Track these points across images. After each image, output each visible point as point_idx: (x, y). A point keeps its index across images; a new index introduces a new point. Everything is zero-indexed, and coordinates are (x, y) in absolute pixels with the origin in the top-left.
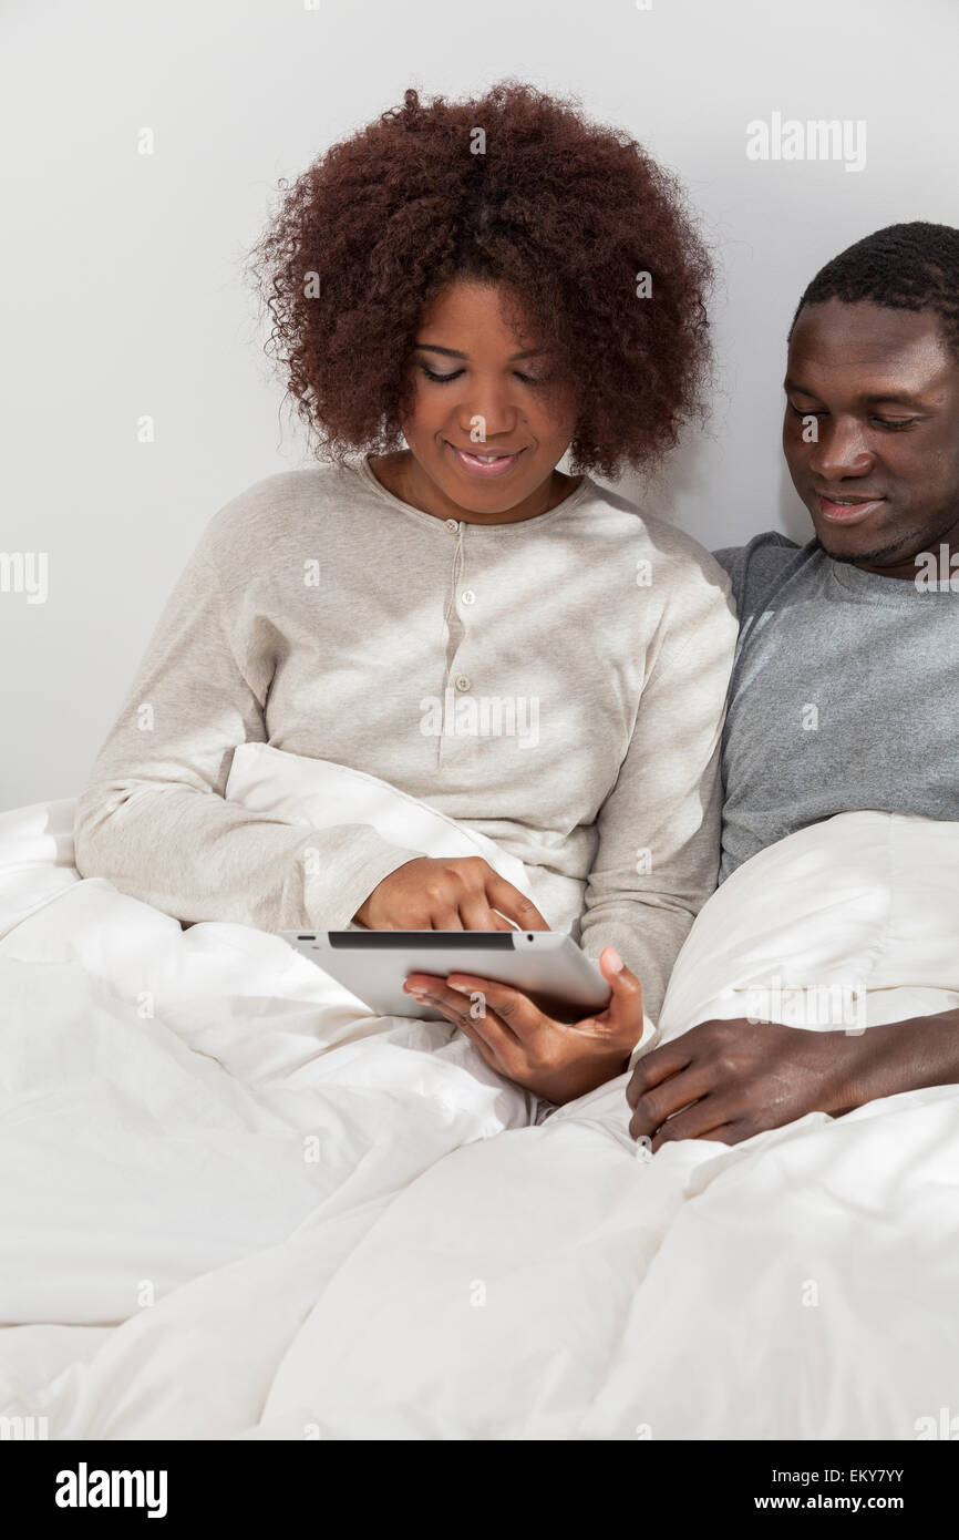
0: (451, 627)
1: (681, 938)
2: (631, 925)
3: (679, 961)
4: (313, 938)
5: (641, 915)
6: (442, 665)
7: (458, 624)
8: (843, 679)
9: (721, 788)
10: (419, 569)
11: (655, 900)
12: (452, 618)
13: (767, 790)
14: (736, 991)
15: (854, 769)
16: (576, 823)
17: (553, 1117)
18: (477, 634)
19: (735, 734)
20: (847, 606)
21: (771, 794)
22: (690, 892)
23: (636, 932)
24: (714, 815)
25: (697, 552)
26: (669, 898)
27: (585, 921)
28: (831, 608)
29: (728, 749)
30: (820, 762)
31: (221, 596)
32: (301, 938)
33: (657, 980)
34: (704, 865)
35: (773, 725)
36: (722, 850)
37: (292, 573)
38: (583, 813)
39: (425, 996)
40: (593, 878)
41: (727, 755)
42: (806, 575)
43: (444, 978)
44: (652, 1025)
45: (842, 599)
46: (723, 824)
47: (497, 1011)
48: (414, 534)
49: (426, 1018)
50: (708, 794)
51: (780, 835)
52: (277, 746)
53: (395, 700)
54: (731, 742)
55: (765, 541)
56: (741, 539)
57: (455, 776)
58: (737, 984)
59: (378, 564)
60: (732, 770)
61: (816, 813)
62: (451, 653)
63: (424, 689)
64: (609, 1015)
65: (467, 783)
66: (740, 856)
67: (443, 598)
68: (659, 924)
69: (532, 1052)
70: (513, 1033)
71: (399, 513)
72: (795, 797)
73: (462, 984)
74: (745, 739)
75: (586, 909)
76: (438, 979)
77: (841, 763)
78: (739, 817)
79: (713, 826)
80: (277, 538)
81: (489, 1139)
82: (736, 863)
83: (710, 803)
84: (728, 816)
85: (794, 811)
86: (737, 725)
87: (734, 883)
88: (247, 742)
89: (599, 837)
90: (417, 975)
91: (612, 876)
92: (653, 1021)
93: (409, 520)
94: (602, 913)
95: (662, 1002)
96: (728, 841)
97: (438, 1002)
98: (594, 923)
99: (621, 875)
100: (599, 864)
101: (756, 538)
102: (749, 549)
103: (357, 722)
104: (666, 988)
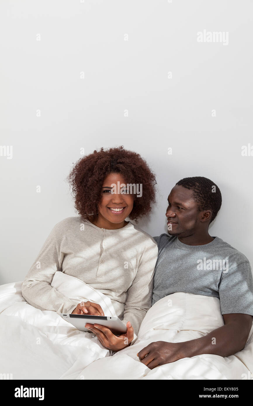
0: (101, 249)
1: (144, 317)
2: (134, 314)
3: (143, 321)
4: (66, 315)
5: (136, 312)
6: (99, 257)
7: (102, 249)
8: (177, 265)
9: (153, 286)
10: (95, 238)
11: (139, 309)
12: (101, 247)
13: (162, 287)
14: (154, 329)
15: (179, 283)
16: (123, 291)
17: (115, 354)
18: (106, 251)
19: (156, 275)
20: (178, 250)
21: (163, 287)
22: (146, 307)
23: (135, 315)
24: (151, 291)
25: (151, 237)
26: (142, 308)
27: (125, 312)
28: (175, 250)
29: (154, 278)
30: (172, 281)
31: (56, 241)
32: (64, 315)
33: (138, 326)
34: (149, 301)
35: (163, 273)
36: (152, 299)
37: (70, 237)
38: (124, 289)
39: (89, 328)
40: (126, 303)
41: (154, 279)
42: (171, 243)
43: (93, 325)
44: (136, 336)
45: (177, 248)
46: (153, 293)
47: (104, 333)
48: (95, 230)
49: (89, 332)
50: (150, 287)
51: (164, 296)
52: (64, 272)
53: (89, 264)
54: (155, 276)
55: (163, 235)
56: (159, 235)
57: (99, 280)
58: (154, 328)
59: (87, 236)
60: (155, 282)
61: (171, 292)
62: (101, 255)
63: (95, 262)
64: (127, 335)
65: (102, 281)
66: (156, 300)
67: (100, 244)
68: (139, 314)
69: (110, 341)
70: (106, 337)
71: (92, 226)
72: (167, 288)
73: (97, 326)
74: (158, 276)
75: (125, 310)
76: (92, 325)
77: (176, 282)
78: (156, 292)
79: (151, 294)
80: (68, 230)
81: (102, 359)
82: (155, 302)
83: (151, 289)
84: (154, 292)
85: (167, 291)
86: (157, 273)
87: (154, 306)
88: (57, 271)
89: (128, 295)
90: (88, 324)
91: (131, 304)
92: (136, 335)
93: (94, 228)
94: (128, 311)
95: (139, 330)
96: (154, 297)
97: (92, 330)
98: (126, 312)
99: (133, 303)
100: (128, 300)
101: (161, 235)
102: (160, 237)
103: (81, 268)
104: (140, 327)
